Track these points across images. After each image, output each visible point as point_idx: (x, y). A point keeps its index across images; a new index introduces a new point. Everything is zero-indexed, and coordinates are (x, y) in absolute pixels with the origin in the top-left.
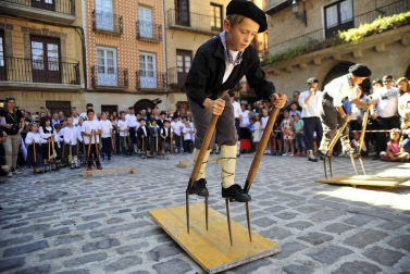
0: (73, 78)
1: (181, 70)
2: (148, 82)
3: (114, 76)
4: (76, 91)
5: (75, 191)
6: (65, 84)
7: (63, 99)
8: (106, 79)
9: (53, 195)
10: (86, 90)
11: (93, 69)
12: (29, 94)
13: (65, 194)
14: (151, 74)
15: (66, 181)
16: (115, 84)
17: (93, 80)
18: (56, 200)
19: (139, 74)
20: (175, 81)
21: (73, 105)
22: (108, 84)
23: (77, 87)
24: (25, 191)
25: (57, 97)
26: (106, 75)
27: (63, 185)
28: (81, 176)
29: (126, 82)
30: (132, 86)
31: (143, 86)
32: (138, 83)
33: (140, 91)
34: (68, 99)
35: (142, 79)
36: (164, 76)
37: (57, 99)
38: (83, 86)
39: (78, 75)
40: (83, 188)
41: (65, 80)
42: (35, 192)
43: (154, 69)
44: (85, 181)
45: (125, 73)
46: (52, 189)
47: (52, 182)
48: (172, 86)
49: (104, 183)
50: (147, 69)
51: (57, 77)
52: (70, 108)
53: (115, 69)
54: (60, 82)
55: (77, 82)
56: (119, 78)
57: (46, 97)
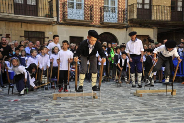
0: (48, 12)
1: (140, 6)
2: (111, 17)
3: (82, 11)
4: (49, 24)
5: (46, 111)
6: (41, 17)
7: (38, 30)
8: (75, 14)
9: (28, 113)
10: (58, 23)
11: (64, 4)
12: (11, 24)
13: (38, 112)
14: (114, 10)
15: (39, 101)
16: (82, 18)
17: (64, 15)
18: (30, 118)
19: (103, 9)
20: (135, 16)
21: (47, 35)
22: (76, 18)
23: (50, 19)
24: (5, 108)
25: (33, 28)
26: (75, 10)
27: (36, 105)
28: (51, 97)
29: (91, 17)
30: (96, 20)
31: (105, 21)
32: (102, 18)
33: (103, 25)
34: (42, 31)
35: (105, 14)
36: (125, 12)
37: (34, 30)
38: (55, 19)
39: (51, 10)
40: (53, 108)
41: (41, 13)
42: (13, 109)
43: (116, 6)
44: (54, 102)
45: (91, 8)
46: (27, 108)
47: (27, 101)
48: (132, 21)
49: (70, 105)
50: (110, 6)
51: (34, 10)
52: (44, 38)
53: (83, 5)
54: (37, 15)
55: (51, 16)
56: (85, 13)
57: (25, 28)
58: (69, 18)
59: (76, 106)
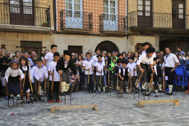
0: (45, 21)
1: (141, 14)
2: (111, 25)
3: (80, 20)
4: (46, 33)
6: (38, 27)
7: (35, 40)
8: (73, 22)
10: (55, 32)
11: (62, 13)
12: (7, 34)
14: (114, 18)
15: (36, 114)
16: (81, 27)
17: (62, 23)
19: (102, 17)
20: (136, 24)
21: (44, 45)
22: (75, 26)
23: (47, 29)
25: (30, 38)
26: (73, 18)
27: (34, 118)
28: (49, 110)
29: (91, 25)
30: (96, 29)
31: (105, 29)
32: (101, 26)
33: (102, 33)
34: (39, 40)
35: (105, 22)
36: (125, 20)
37: (30, 40)
38: (53, 29)
39: (48, 19)
40: (51, 122)
41: (38, 22)
42: (9, 123)
43: (116, 14)
44: (52, 115)
45: (90, 16)
46: (24, 121)
47: (24, 115)
48: (132, 29)
49: (69, 118)
50: (109, 13)
51: (31, 20)
52: (41, 48)
53: (81, 13)
54: (33, 25)
55: (48, 25)
56: (84, 22)
57: (22, 38)
58: (67, 26)
59: (75, 119)
